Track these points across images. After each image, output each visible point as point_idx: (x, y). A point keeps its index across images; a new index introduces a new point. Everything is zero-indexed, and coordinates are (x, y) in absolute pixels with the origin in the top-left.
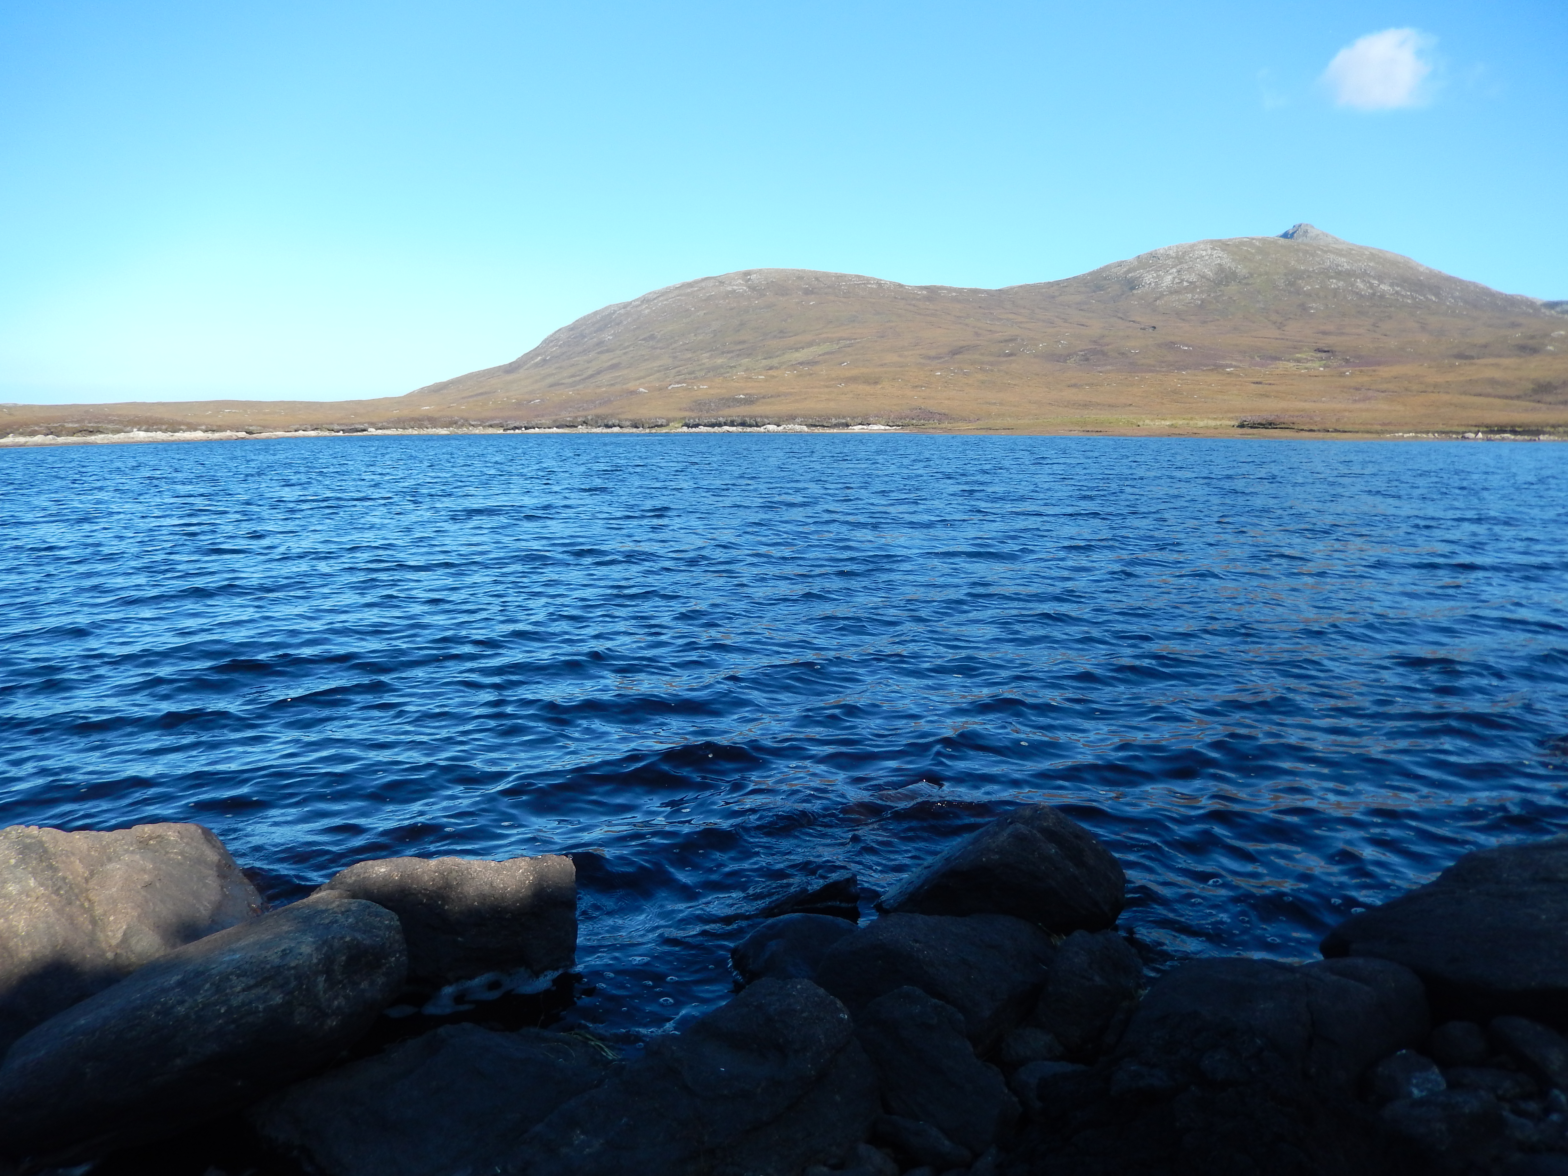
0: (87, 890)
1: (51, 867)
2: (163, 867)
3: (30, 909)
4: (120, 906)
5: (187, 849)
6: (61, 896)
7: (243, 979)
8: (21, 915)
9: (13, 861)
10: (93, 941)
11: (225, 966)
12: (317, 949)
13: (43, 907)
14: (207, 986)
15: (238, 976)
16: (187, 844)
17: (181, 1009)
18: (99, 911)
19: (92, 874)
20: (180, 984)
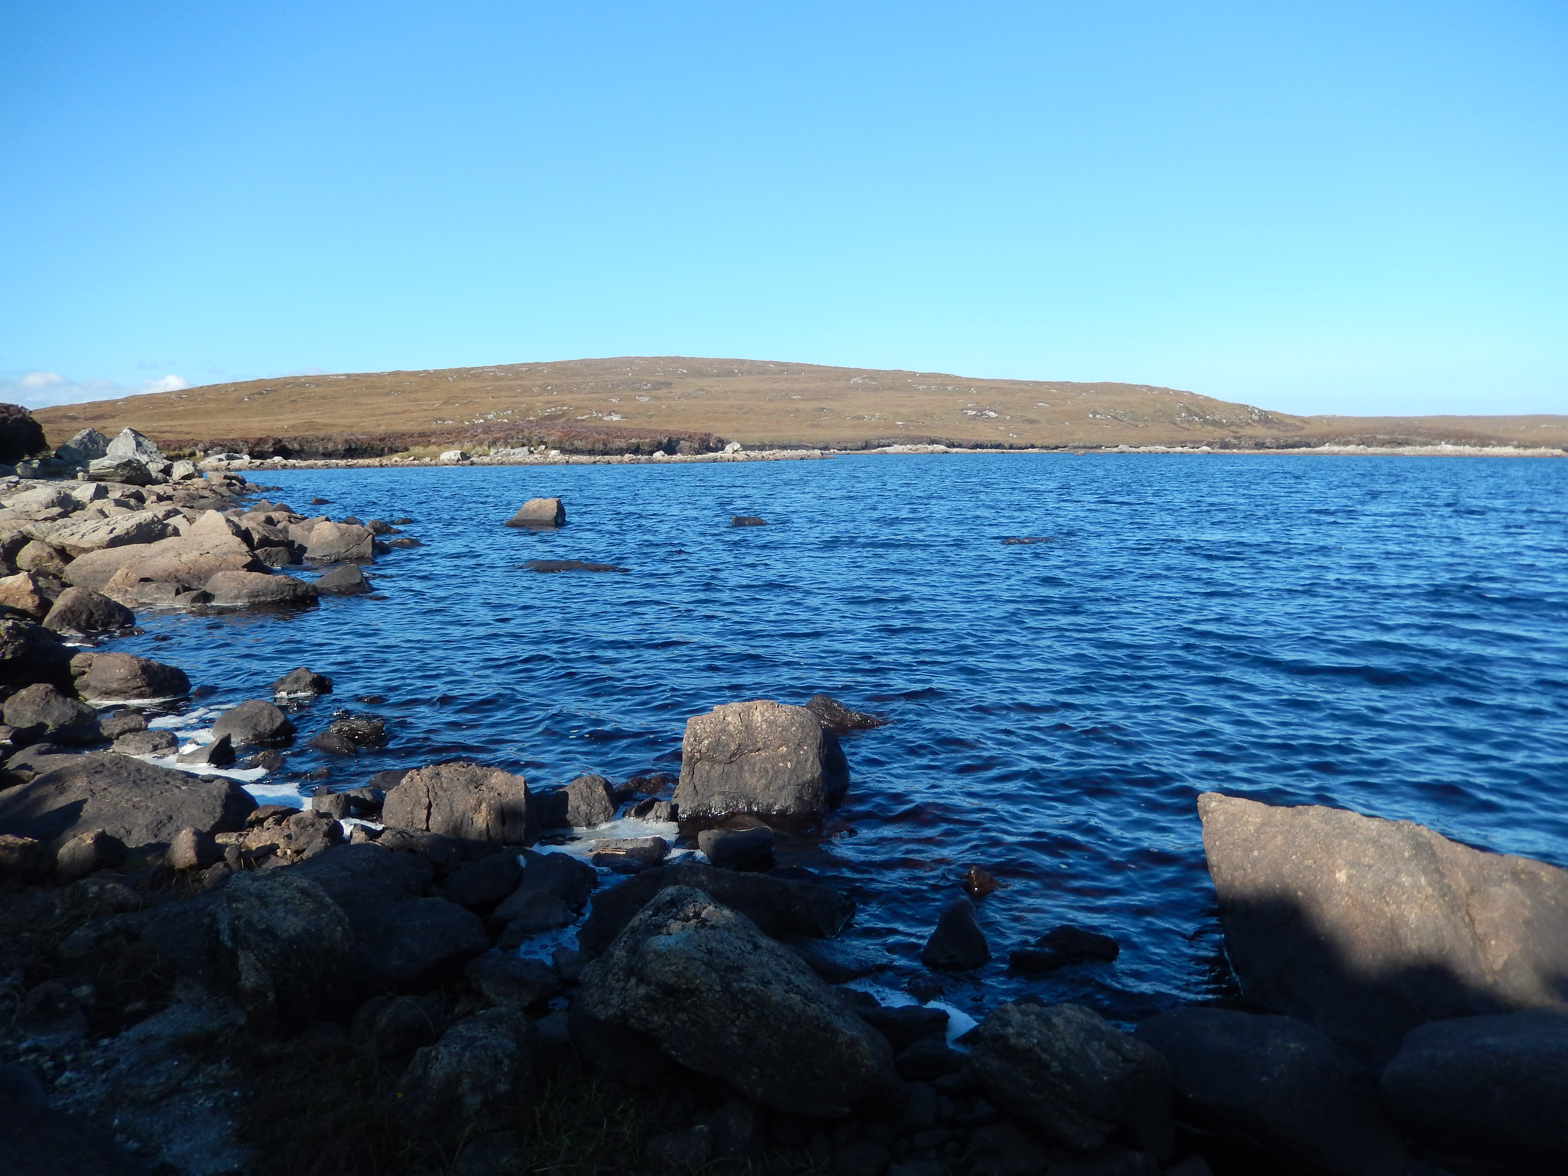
0: (1468, 905)
1: (1437, 871)
2: (1540, 907)
3: (1421, 906)
4: (1501, 933)
5: (1560, 896)
6: (1447, 902)
8: (1413, 907)
9: (1407, 854)
10: (1474, 958)
13: (1433, 908)
16: (1560, 891)
18: (1480, 930)
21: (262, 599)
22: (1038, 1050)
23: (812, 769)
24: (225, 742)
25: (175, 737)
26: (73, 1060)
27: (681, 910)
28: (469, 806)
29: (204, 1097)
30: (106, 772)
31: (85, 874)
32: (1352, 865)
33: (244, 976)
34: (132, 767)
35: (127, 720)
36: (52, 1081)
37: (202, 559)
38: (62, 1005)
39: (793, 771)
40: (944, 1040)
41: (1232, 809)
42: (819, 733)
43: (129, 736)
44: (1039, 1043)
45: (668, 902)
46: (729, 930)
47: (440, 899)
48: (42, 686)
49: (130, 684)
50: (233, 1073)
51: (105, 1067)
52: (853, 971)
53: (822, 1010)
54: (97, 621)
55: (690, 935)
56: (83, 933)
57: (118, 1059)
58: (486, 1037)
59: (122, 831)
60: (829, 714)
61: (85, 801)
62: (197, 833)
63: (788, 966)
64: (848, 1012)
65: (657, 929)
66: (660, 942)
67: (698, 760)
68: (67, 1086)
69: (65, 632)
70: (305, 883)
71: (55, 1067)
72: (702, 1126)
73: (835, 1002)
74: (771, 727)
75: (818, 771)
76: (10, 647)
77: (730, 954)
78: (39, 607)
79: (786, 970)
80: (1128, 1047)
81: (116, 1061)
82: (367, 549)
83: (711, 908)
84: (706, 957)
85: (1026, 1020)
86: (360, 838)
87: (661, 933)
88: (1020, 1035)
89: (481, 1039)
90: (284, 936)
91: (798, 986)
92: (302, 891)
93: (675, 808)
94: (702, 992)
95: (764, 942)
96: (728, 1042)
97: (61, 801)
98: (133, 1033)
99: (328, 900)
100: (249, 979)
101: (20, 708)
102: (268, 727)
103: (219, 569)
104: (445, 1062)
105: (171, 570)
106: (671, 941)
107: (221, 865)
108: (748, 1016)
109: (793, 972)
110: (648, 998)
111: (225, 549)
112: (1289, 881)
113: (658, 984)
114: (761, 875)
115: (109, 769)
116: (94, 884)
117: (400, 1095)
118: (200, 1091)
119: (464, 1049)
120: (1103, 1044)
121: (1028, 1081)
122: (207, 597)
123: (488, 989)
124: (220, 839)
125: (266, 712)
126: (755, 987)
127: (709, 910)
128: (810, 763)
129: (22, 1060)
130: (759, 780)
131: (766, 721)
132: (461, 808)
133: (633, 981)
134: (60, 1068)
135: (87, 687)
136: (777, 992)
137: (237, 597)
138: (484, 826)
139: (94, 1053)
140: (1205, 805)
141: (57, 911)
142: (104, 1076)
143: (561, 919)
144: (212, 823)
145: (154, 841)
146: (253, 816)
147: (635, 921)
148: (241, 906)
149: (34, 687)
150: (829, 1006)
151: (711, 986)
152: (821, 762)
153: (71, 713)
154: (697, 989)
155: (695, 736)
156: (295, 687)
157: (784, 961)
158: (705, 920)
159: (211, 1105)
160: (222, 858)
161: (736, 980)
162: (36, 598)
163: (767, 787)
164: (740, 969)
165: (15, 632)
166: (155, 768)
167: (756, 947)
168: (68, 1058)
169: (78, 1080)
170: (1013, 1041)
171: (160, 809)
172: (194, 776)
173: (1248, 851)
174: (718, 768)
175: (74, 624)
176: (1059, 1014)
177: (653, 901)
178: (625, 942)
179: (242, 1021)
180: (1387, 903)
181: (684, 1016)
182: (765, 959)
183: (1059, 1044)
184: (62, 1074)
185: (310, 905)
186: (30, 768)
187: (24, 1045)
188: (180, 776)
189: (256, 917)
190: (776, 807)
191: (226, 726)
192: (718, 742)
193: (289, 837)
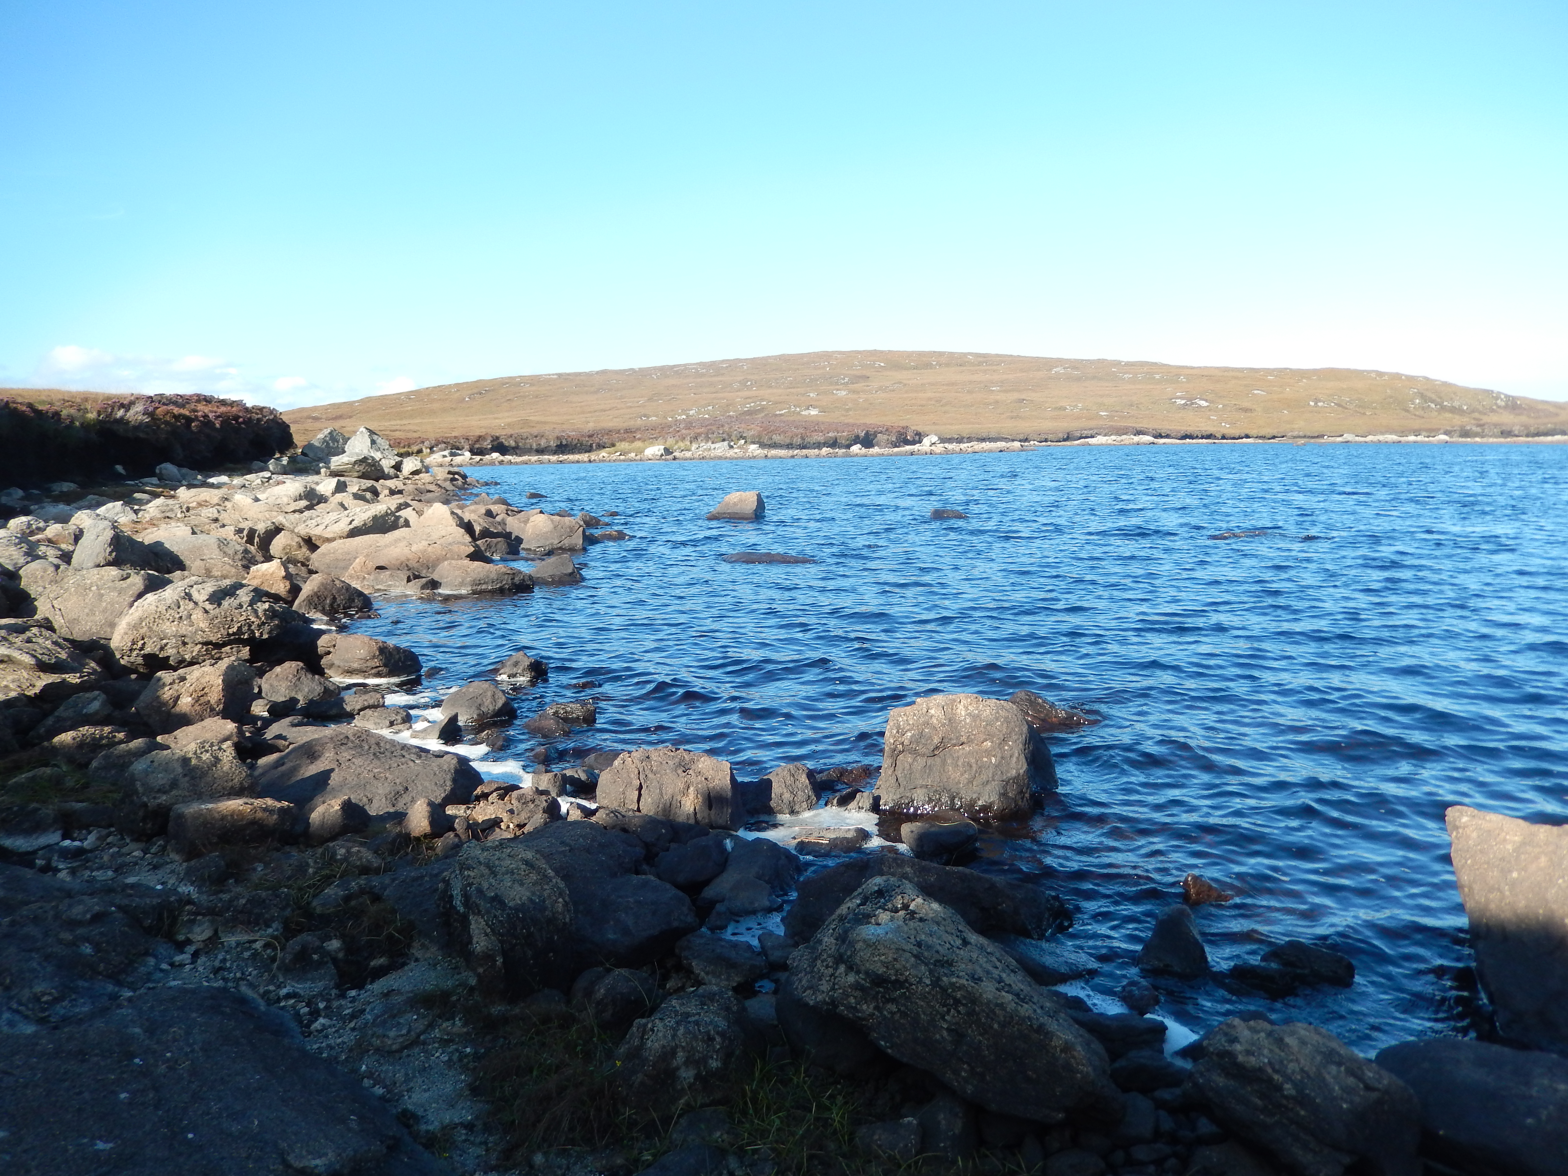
21: (484, 587)
22: (1270, 1071)
23: (1017, 766)
24: (453, 720)
25: (409, 715)
26: (326, 1008)
27: (889, 900)
28: (677, 790)
29: (440, 1051)
30: (350, 744)
31: (333, 838)
33: (475, 940)
34: (372, 741)
35: (366, 697)
36: (308, 1026)
37: (430, 549)
38: (315, 957)
39: (997, 766)
40: (1161, 1051)
41: (1486, 825)
42: (1025, 729)
43: (368, 712)
44: (1270, 1063)
45: (876, 892)
46: (938, 924)
47: (652, 878)
48: (294, 664)
49: (370, 664)
50: (465, 1030)
51: (353, 1016)
52: (1063, 974)
53: (1035, 1011)
54: (339, 605)
55: (899, 927)
56: (332, 891)
57: (365, 1010)
58: (699, 1014)
59: (365, 799)
60: (1034, 710)
61: (332, 770)
62: (431, 804)
63: (998, 964)
64: (1062, 1015)
65: (866, 918)
66: (868, 931)
67: (901, 752)
68: (321, 1031)
69: (312, 615)
70: (529, 855)
71: (310, 1013)
72: (910, 1119)
73: (1048, 1004)
74: (975, 721)
75: (1023, 767)
76: (267, 628)
77: (939, 948)
78: (290, 591)
79: (997, 968)
80: (1371, 1075)
81: (363, 1011)
82: (577, 540)
83: (919, 900)
84: (915, 950)
85: (1256, 1037)
86: (575, 815)
87: (870, 923)
88: (1249, 1053)
89: (694, 1015)
90: (511, 904)
91: (1010, 985)
92: (527, 863)
93: (877, 800)
94: (911, 985)
95: (974, 938)
96: (938, 1036)
97: (313, 769)
98: (378, 986)
99: (550, 872)
100: (480, 942)
101: (275, 683)
102: (491, 708)
103: (445, 558)
104: (660, 1034)
105: (403, 559)
106: (880, 931)
107: (451, 834)
108: (959, 1012)
109: (1003, 971)
110: (857, 986)
111: (450, 540)
112: (1555, 907)
113: (867, 973)
114: (967, 871)
115: (353, 742)
116: (342, 847)
117: (618, 1063)
118: (436, 1045)
119: (678, 1023)
120: (1343, 1069)
121: (1259, 1102)
122: (434, 584)
123: (697, 967)
124: (450, 810)
125: (489, 694)
126: (966, 983)
127: (918, 903)
128: (1014, 759)
129: (282, 1004)
130: (962, 775)
131: (970, 715)
132: (670, 791)
133: (842, 968)
134: (315, 1014)
135: (331, 666)
136: (988, 990)
137: (462, 584)
138: (692, 809)
139: (343, 1003)
140: (1455, 820)
141: (311, 870)
142: (352, 1025)
143: (767, 903)
144: (443, 795)
145: (392, 810)
146: (478, 791)
147: (843, 909)
148: (472, 874)
149: (287, 664)
150: (1042, 1007)
151: (921, 979)
152: (1026, 758)
153: (319, 689)
154: (906, 981)
155: (898, 728)
156: (515, 670)
157: (994, 959)
158: (913, 913)
159: (446, 1058)
160: (453, 829)
161: (946, 975)
162: (288, 583)
163: (970, 782)
164: (950, 963)
165: (272, 614)
166: (393, 743)
167: (965, 943)
168: (322, 1005)
169: (330, 1027)
170: (1241, 1058)
171: (398, 781)
172: (427, 751)
173: (1505, 872)
174: (921, 761)
175: (320, 608)
176: (1292, 1033)
177: (860, 890)
178: (834, 930)
179: (473, 982)
181: (894, 1008)
182: (975, 956)
183: (1291, 1066)
184: (316, 1020)
185: (534, 877)
186: (285, 738)
187: (284, 991)
188: (414, 750)
189: (485, 885)
190: (980, 803)
191: (453, 705)
192: (921, 735)
193: (511, 812)
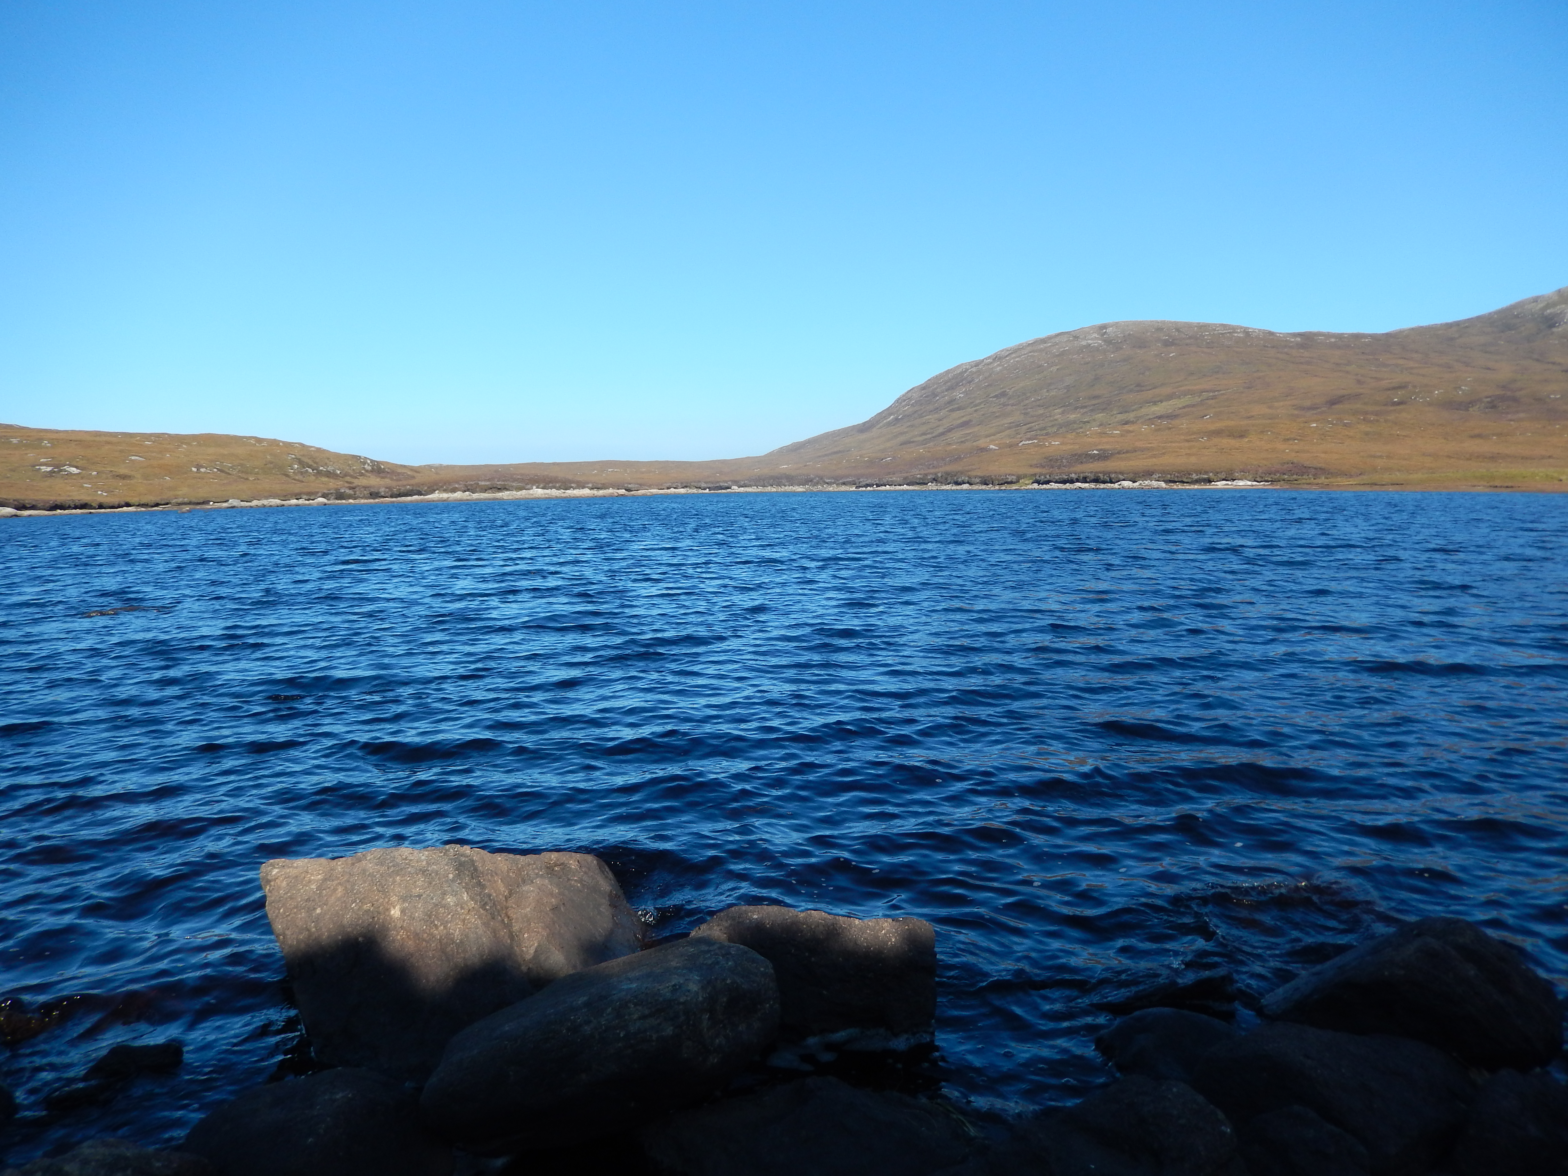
0: (507, 908)
1: (479, 884)
2: (566, 892)
3: (464, 920)
4: (533, 925)
5: (585, 878)
6: (487, 910)
7: (640, 1008)
8: (457, 924)
9: (451, 876)
11: (624, 993)
12: (702, 987)
13: (474, 920)
14: (610, 1010)
15: (636, 1005)
16: (585, 873)
17: (587, 1029)
18: (516, 927)
19: (511, 894)
20: (587, 1004)
32: (404, 899)
41: (293, 872)
140: (267, 874)
173: (311, 911)
180: (436, 927)
